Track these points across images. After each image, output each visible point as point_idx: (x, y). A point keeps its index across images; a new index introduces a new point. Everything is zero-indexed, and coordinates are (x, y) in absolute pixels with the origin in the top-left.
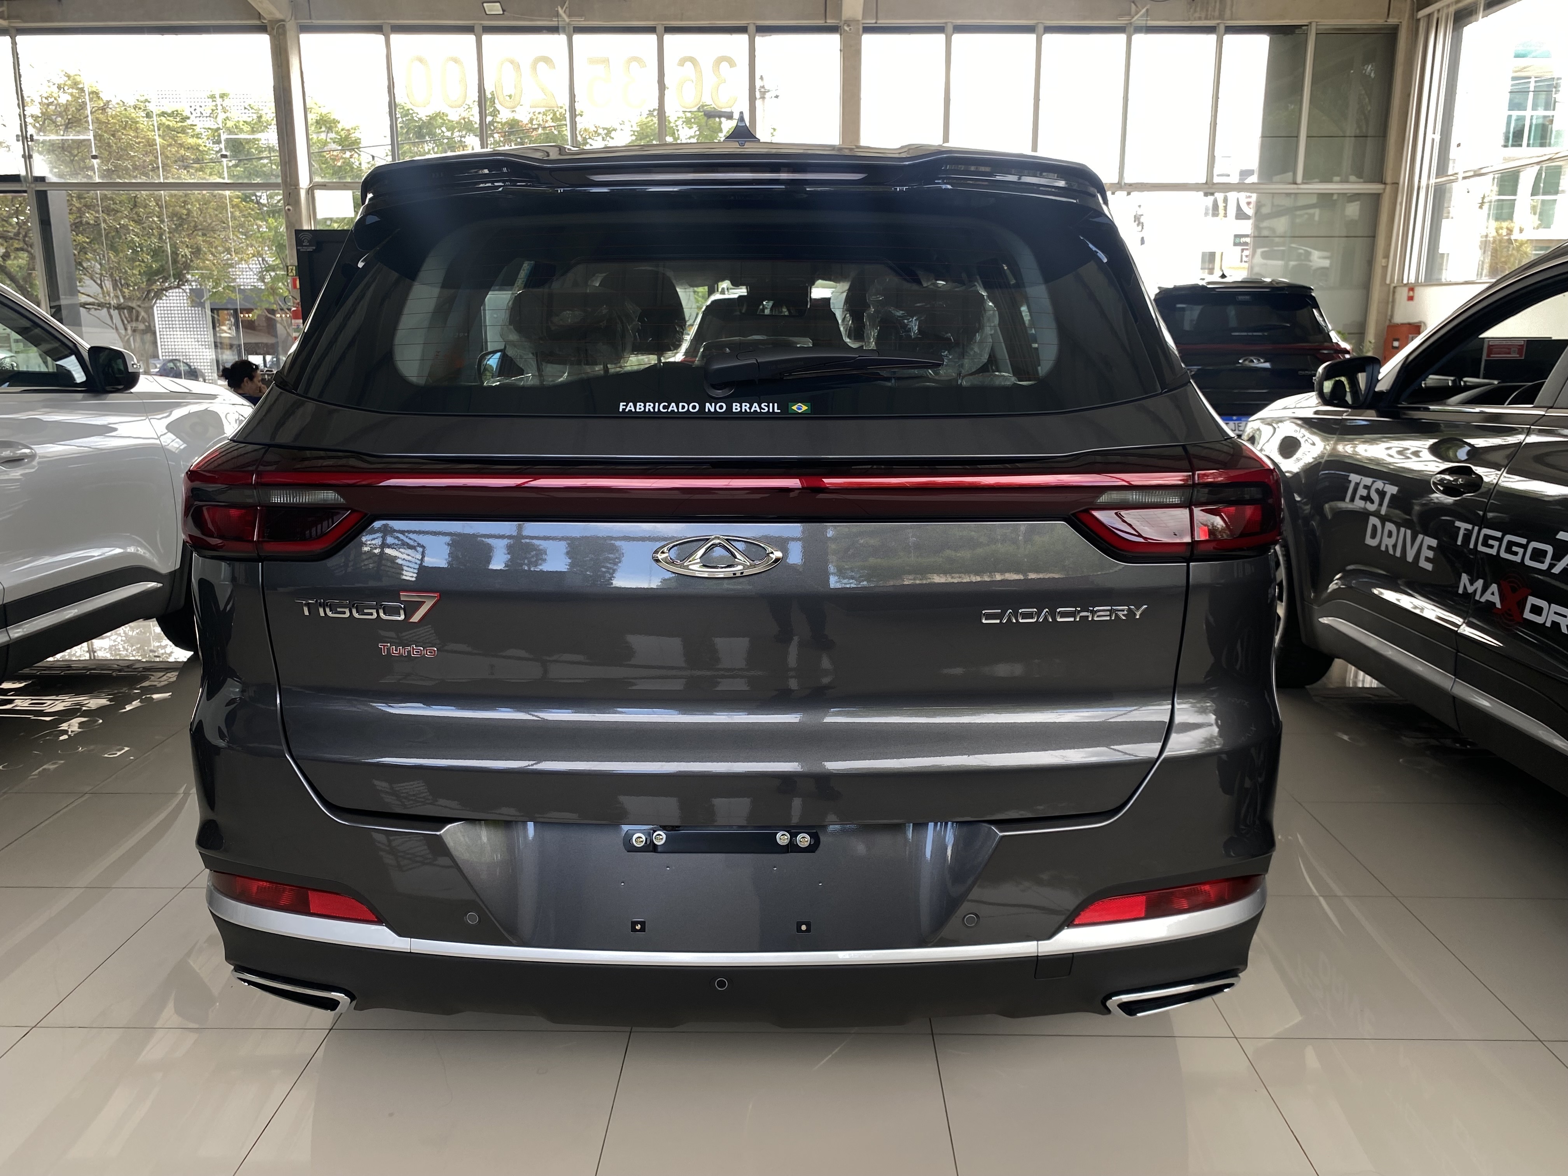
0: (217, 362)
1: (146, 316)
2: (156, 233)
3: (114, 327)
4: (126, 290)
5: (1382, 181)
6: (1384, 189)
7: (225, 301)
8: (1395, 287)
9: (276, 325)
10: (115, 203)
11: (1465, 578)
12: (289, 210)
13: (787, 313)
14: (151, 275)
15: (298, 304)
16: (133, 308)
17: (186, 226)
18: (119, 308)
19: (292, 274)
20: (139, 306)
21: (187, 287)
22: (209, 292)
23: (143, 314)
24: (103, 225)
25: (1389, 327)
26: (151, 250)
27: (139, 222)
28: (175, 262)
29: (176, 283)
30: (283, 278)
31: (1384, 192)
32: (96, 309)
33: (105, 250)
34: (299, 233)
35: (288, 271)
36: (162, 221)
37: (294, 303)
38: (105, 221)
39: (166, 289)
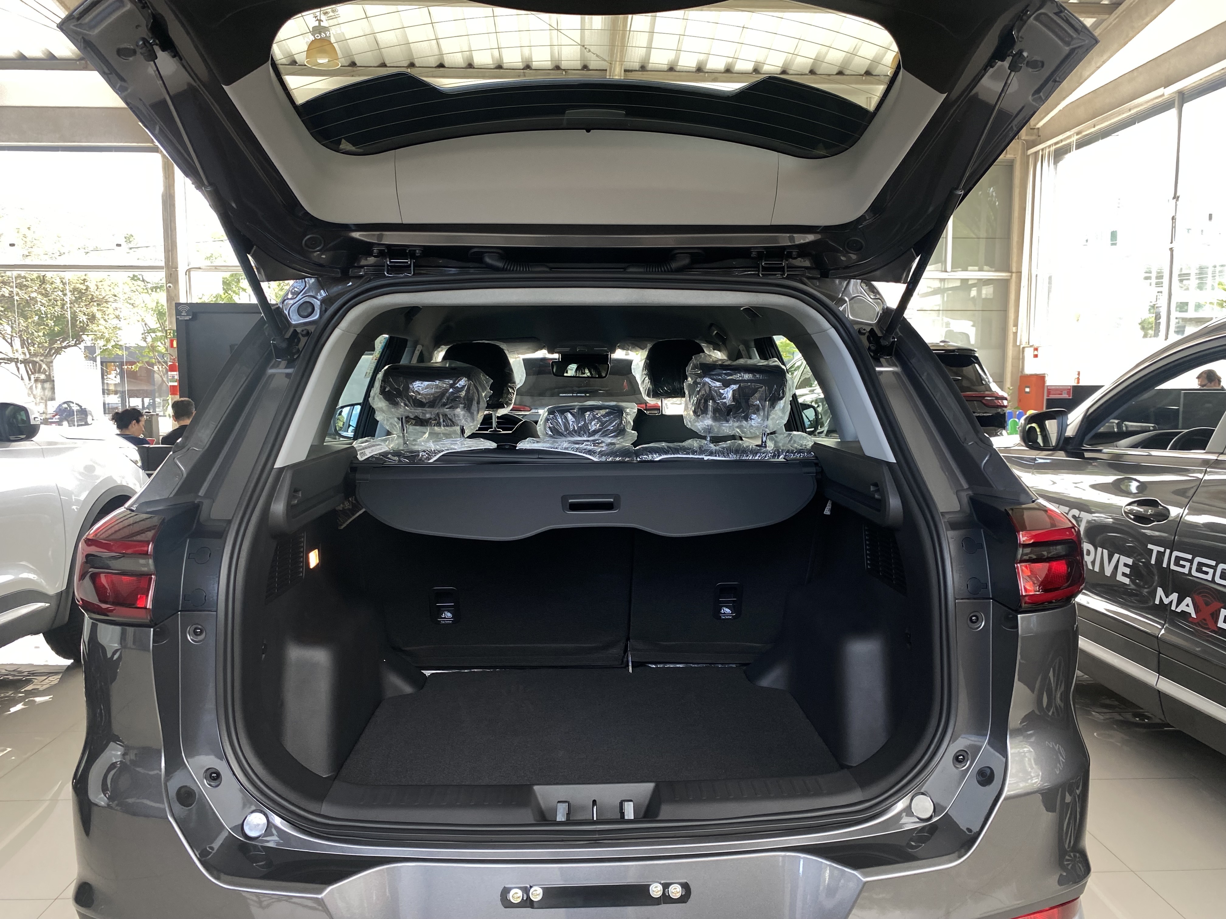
0: (104, 404)
1: (46, 368)
2: (59, 304)
3: (20, 376)
4: (32, 348)
5: (1008, 269)
6: (1011, 276)
7: (113, 356)
8: (1024, 348)
9: (154, 376)
10: (26, 281)
11: (1160, 592)
12: (170, 287)
13: (589, 374)
14: (52, 336)
15: (174, 359)
16: (37, 362)
17: (84, 299)
18: (25, 362)
19: (170, 336)
20: (42, 361)
21: (82, 345)
22: (101, 349)
23: (44, 366)
24: (16, 298)
25: (1021, 377)
26: (54, 316)
27: (46, 295)
28: (74, 325)
29: (74, 342)
30: (161, 339)
31: (1011, 278)
32: (6, 363)
33: (16, 316)
34: (178, 305)
35: (166, 334)
36: (65, 295)
37: (170, 359)
38: (18, 294)
39: (65, 347)
